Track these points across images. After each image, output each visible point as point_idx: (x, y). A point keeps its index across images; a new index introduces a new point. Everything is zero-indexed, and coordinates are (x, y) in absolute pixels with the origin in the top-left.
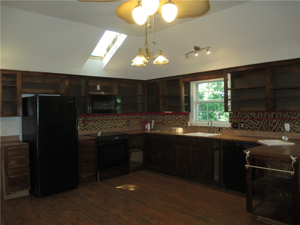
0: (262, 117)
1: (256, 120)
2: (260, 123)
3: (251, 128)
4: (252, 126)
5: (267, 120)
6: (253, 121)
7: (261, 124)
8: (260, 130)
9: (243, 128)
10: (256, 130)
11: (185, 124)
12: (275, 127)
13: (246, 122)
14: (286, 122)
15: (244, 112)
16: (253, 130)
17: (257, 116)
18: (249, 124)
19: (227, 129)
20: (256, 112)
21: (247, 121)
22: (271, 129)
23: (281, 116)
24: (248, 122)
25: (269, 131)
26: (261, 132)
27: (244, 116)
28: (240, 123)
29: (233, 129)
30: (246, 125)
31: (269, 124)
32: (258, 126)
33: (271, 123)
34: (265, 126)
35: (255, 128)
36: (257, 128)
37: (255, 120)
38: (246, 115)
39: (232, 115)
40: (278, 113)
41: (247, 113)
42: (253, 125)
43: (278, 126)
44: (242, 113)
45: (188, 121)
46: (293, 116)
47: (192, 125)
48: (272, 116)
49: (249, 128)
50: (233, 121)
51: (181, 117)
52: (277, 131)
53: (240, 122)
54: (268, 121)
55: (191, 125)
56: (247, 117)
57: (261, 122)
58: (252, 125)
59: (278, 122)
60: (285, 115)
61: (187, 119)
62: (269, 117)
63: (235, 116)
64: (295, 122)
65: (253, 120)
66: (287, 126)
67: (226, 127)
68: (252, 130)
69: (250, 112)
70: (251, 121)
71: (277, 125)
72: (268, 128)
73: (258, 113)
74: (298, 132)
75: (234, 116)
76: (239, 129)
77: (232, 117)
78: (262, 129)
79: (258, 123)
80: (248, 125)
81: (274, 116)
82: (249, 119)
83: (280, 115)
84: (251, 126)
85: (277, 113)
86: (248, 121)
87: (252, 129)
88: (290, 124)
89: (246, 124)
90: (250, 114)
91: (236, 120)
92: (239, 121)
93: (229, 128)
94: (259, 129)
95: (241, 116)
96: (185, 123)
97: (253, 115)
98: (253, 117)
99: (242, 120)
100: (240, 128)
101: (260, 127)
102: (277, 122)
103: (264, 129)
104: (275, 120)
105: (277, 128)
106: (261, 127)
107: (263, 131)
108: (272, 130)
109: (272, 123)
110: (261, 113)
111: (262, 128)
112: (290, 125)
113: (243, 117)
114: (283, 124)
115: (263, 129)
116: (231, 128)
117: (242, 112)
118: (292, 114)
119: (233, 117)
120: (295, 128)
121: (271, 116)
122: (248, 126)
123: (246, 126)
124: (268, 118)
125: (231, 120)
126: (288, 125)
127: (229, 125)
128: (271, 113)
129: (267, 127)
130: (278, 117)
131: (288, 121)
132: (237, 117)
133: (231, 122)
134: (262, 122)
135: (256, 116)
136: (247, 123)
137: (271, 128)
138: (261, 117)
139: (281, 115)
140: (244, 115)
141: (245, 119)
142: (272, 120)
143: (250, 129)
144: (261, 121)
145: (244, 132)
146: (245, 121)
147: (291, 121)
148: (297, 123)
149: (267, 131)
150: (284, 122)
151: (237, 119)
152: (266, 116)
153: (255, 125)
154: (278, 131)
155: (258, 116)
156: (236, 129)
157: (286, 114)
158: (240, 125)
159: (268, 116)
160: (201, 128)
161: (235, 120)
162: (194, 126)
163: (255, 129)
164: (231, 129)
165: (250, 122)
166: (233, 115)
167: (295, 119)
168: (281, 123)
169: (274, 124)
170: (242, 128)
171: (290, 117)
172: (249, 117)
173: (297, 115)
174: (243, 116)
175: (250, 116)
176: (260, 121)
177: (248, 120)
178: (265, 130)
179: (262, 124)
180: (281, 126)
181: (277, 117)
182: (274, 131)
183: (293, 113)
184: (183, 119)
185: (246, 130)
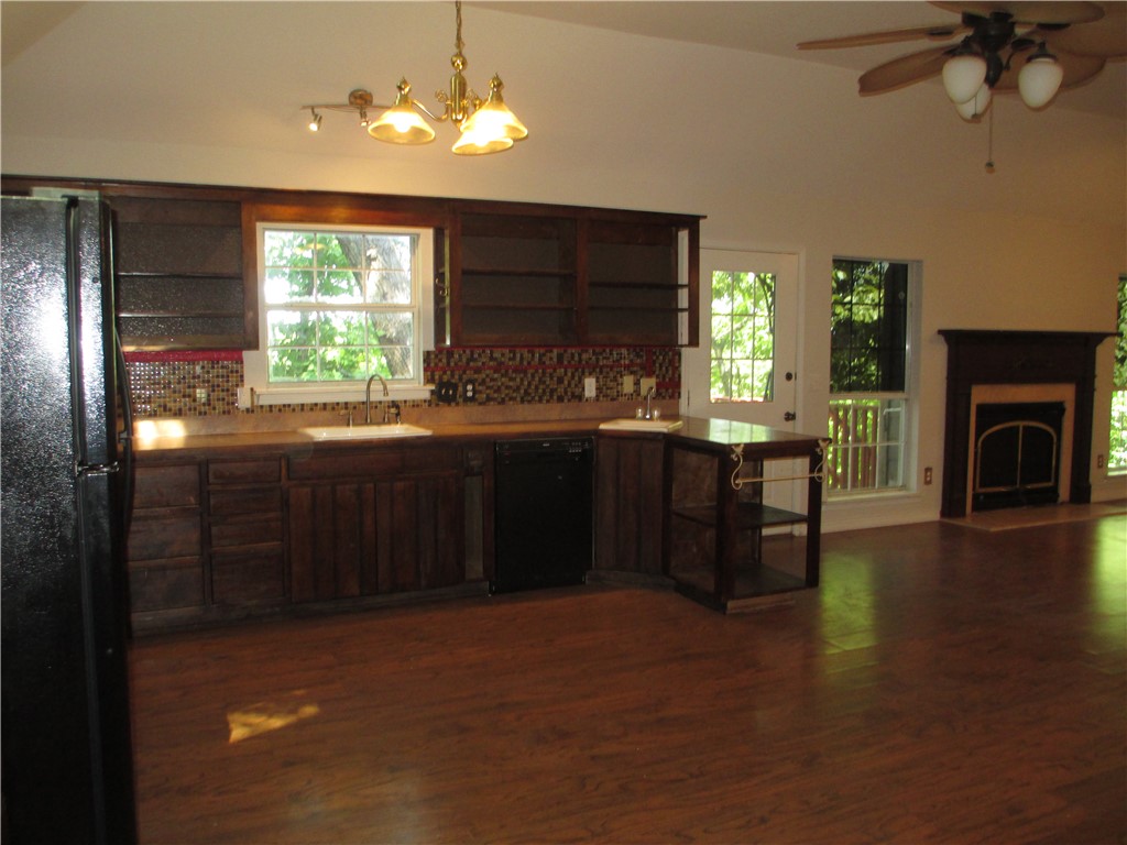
0: (529, 363)
1: (510, 371)
2: (522, 380)
3: (496, 395)
4: (498, 390)
5: (540, 371)
6: (502, 376)
7: (526, 383)
8: (522, 401)
9: (472, 399)
10: (511, 403)
11: (218, 400)
12: (561, 390)
13: (480, 380)
14: (587, 374)
15: (473, 348)
16: (503, 402)
17: (514, 358)
18: (491, 384)
19: (418, 406)
20: (513, 349)
21: (484, 376)
22: (551, 396)
23: (576, 358)
24: (488, 380)
25: (548, 401)
26: (526, 405)
27: (475, 360)
28: (460, 384)
29: (437, 405)
30: (480, 388)
31: (548, 383)
32: (518, 388)
33: (551, 378)
34: (537, 388)
35: (507, 395)
36: (515, 395)
37: (507, 371)
38: (480, 355)
39: (433, 356)
40: (569, 351)
41: (484, 352)
42: (503, 388)
43: (569, 385)
44: (468, 352)
45: (237, 386)
46: (604, 358)
47: (261, 403)
48: (555, 360)
49: (489, 399)
50: (437, 377)
51: (198, 369)
52: (566, 401)
53: (460, 379)
54: (544, 373)
55: (252, 402)
56: (483, 363)
57: (526, 375)
58: (499, 388)
59: (569, 374)
60: (585, 356)
61: (233, 380)
62: (548, 363)
63: (444, 360)
64: (608, 373)
65: (503, 371)
66: (590, 386)
67: (414, 401)
68: (499, 403)
69: (493, 347)
70: (496, 376)
71: (566, 382)
72: (544, 391)
73: (517, 350)
74: (613, 399)
75: (440, 360)
76: (457, 404)
77: (432, 365)
78: (527, 398)
79: (518, 380)
80: (488, 388)
81: (560, 357)
82: (489, 368)
83: (573, 355)
84: (495, 392)
85: (565, 351)
86: (487, 376)
87: (500, 400)
88: (597, 379)
89: (480, 385)
90: (492, 353)
91: (449, 373)
92: (457, 377)
93: (425, 401)
94: (519, 399)
95: (464, 360)
96: (222, 395)
97: (503, 355)
98: (502, 363)
99: (468, 372)
100: (461, 400)
101: (522, 391)
102: (566, 374)
103: (533, 398)
104: (563, 370)
105: (566, 392)
106: (526, 391)
107: (529, 402)
108: (555, 397)
109: (555, 379)
110: (525, 352)
111: (529, 394)
112: (597, 382)
113: (472, 364)
114: (581, 381)
115: (530, 398)
116: (430, 401)
117: (489, 347)
118: (601, 354)
119: (436, 365)
120: (608, 389)
121: (551, 359)
122: (488, 391)
123: (480, 392)
124: (544, 363)
125: (429, 373)
126: (594, 380)
127: (423, 391)
128: (551, 351)
129: (540, 391)
130: (569, 362)
131: (593, 369)
132: (452, 364)
133: (429, 380)
134: (529, 375)
135: (510, 359)
136: (483, 382)
137: (552, 391)
138: (525, 363)
139: (577, 355)
140: (476, 356)
141: (477, 371)
142: (555, 370)
143: (494, 399)
144: (525, 373)
145: (474, 411)
146: (476, 376)
147: (598, 370)
148: (611, 375)
149: (540, 401)
150: (583, 373)
151: (452, 372)
152: (540, 359)
153: (507, 387)
154: (569, 400)
155: (518, 359)
156: (449, 404)
157: (587, 351)
158: (460, 389)
159: (544, 359)
160: (302, 410)
161: (445, 372)
162: (271, 406)
163: (507, 399)
164: (429, 405)
165: (493, 380)
166: (436, 356)
167: (607, 366)
168: (576, 378)
169: (560, 381)
170: (467, 400)
171: (597, 360)
172: (491, 363)
173: (611, 354)
174: (472, 359)
175: (492, 358)
176: (522, 375)
177: (488, 372)
178: (537, 398)
179: (529, 384)
180: (576, 386)
181: (566, 363)
182: (560, 399)
183: (604, 351)
184: (208, 381)
185: (480, 404)
